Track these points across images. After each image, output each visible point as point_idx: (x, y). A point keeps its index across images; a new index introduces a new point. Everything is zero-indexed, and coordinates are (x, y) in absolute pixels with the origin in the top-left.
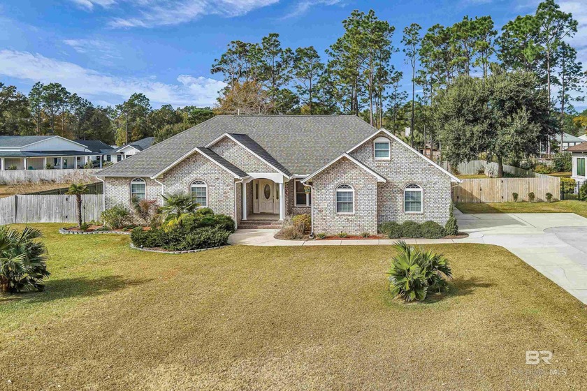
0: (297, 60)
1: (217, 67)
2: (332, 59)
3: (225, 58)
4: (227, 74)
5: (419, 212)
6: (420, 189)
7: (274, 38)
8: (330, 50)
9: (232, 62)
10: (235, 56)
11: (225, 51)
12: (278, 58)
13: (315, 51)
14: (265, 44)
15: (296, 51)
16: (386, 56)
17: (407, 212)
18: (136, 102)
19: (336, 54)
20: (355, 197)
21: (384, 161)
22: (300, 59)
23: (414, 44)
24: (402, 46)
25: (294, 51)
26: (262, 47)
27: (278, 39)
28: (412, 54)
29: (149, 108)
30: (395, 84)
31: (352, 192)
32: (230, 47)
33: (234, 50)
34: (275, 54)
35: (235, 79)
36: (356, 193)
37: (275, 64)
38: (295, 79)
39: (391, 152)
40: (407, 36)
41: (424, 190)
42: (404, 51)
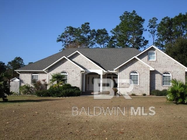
0: (97, 35)
1: (59, 39)
2: (113, 35)
3: (63, 35)
4: (64, 43)
5: (169, 86)
6: (170, 75)
7: (87, 25)
8: (113, 31)
9: (66, 37)
10: (68, 34)
11: (64, 31)
12: (89, 34)
13: (106, 31)
14: (83, 28)
15: (97, 31)
16: (141, 33)
17: (163, 86)
18: (17, 61)
19: (115, 33)
20: (139, 77)
21: (153, 61)
22: (99, 35)
23: (154, 28)
24: (148, 29)
25: (96, 31)
26: (81, 29)
27: (89, 25)
28: (153, 32)
29: (23, 64)
30: (145, 46)
31: (138, 75)
32: (66, 29)
33: (68, 31)
34: (87, 32)
35: (67, 45)
36: (140, 76)
37: (87, 37)
38: (96, 44)
39: (156, 57)
40: (151, 24)
41: (172, 75)
42: (149, 31)
